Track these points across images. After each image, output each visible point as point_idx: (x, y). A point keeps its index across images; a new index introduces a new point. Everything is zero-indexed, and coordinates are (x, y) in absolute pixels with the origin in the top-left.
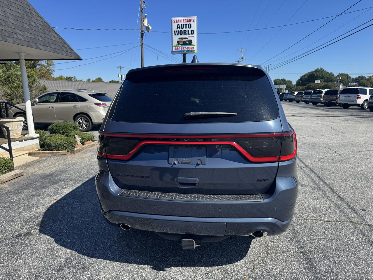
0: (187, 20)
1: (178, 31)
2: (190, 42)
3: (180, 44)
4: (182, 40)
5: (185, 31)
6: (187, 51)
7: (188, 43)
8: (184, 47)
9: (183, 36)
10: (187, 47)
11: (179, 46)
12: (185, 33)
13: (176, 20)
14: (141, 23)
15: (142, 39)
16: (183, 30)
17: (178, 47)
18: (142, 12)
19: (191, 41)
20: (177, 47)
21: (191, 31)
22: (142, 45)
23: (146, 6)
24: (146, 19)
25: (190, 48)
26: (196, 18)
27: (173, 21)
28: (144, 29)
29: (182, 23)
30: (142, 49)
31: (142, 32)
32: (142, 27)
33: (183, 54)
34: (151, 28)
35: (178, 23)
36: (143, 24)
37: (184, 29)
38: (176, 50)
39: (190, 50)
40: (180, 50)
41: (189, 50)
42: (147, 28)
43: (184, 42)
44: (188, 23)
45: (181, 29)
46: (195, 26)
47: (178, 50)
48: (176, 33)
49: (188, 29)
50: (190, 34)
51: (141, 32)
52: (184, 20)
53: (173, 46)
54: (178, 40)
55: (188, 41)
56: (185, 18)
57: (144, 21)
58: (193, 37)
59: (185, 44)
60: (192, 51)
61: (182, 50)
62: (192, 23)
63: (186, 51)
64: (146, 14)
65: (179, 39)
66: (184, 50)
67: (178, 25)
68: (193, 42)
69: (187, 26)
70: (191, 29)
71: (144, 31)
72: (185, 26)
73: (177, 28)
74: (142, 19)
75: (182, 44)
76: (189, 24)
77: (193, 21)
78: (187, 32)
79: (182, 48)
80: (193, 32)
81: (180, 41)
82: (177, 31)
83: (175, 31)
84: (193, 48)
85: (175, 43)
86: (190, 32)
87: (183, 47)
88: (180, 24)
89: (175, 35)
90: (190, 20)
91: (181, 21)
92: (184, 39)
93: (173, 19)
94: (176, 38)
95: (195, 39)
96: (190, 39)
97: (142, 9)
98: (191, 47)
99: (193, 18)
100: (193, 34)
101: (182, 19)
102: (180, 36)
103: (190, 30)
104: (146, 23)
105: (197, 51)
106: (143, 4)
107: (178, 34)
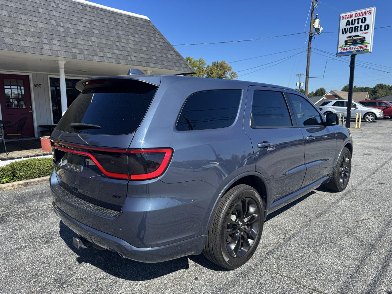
0: (360, 14)
1: (348, 28)
2: (363, 40)
3: (348, 44)
4: (351, 39)
5: (356, 28)
6: (357, 51)
7: (360, 41)
8: (354, 46)
9: (353, 34)
10: (357, 46)
11: (347, 46)
12: (356, 30)
13: (346, 16)
14: (311, 25)
15: (310, 42)
16: (353, 26)
17: (346, 48)
18: (313, 13)
19: (364, 38)
20: (343, 48)
21: (365, 26)
22: (309, 50)
23: (318, 5)
24: (317, 19)
25: (361, 47)
26: (373, 10)
27: (342, 18)
28: (313, 31)
29: (354, 18)
30: (309, 54)
31: (311, 35)
32: (311, 30)
33: (351, 56)
34: (321, 29)
35: (348, 19)
36: (313, 26)
37: (356, 25)
38: (343, 52)
39: (362, 49)
40: (348, 51)
41: (359, 49)
42: (318, 29)
43: (355, 40)
44: (361, 17)
45: (351, 26)
46: (371, 20)
47: (345, 51)
48: (345, 31)
49: (360, 24)
50: (362, 30)
51: (309, 36)
52: (357, 14)
53: (339, 47)
54: (346, 39)
55: (360, 39)
56: (357, 12)
57: (314, 22)
58: (368, 33)
59: (355, 42)
60: (363, 50)
61: (351, 50)
62: (367, 16)
63: (355, 52)
64: (317, 14)
65: (348, 37)
66: (353, 50)
67: (347, 21)
68: (366, 39)
69: (360, 20)
70: (366, 23)
71: (313, 34)
72: (357, 21)
73: (346, 25)
74: (313, 21)
75: (352, 43)
76: (362, 19)
77: (368, 13)
78: (359, 29)
79: (350, 49)
80: (367, 27)
81: (348, 40)
82: (345, 29)
83: (342, 29)
84: (366, 46)
85: (342, 43)
86: (363, 28)
87: (351, 47)
88: (350, 19)
89: (343, 33)
90: (365, 13)
91: (352, 16)
92: (354, 38)
93: (342, 15)
94: (343, 38)
95: (369, 36)
96: (362, 36)
97: (314, 9)
98: (363, 45)
99: (368, 10)
100: (368, 29)
101: (353, 13)
102: (349, 34)
103: (363, 25)
104: (316, 25)
105: (371, 51)
106: (314, 4)
107: (346, 33)
